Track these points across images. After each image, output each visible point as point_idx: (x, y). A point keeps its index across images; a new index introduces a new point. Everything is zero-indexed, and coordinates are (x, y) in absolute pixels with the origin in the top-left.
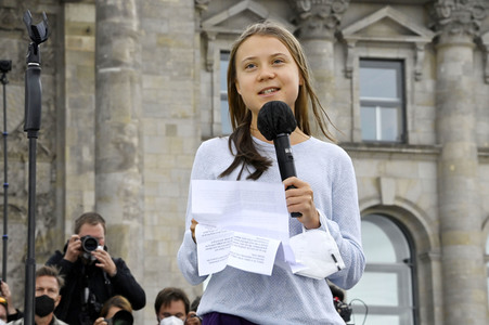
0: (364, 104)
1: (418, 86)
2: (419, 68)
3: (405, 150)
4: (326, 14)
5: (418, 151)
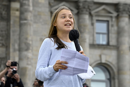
0: (98, 33)
1: (113, 28)
2: (113, 23)
3: (108, 47)
4: (86, 7)
5: (112, 47)
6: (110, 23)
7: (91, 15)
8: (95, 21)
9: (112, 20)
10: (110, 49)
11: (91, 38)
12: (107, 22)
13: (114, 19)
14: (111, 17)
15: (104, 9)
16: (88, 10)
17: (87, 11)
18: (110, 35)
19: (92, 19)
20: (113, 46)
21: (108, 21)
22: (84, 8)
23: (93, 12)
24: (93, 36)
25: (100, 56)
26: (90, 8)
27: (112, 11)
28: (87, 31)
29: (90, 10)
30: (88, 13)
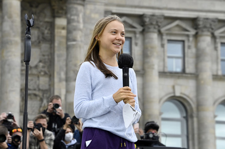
0: (169, 57)
1: (190, 51)
2: (190, 44)
3: (184, 75)
4: (154, 23)
5: (189, 75)
6: (186, 44)
7: (160, 33)
8: (165, 42)
9: (189, 40)
10: (187, 78)
11: (161, 64)
12: (182, 43)
13: (191, 39)
14: (188, 36)
15: (178, 26)
16: (157, 27)
17: (155, 28)
18: (186, 59)
19: (162, 39)
20: (191, 74)
21: (183, 41)
22: (151, 24)
23: (163, 30)
24: (164, 60)
25: (174, 87)
26: (160, 24)
27: (188, 28)
28: (155, 54)
29: (159, 26)
30: (156, 30)
